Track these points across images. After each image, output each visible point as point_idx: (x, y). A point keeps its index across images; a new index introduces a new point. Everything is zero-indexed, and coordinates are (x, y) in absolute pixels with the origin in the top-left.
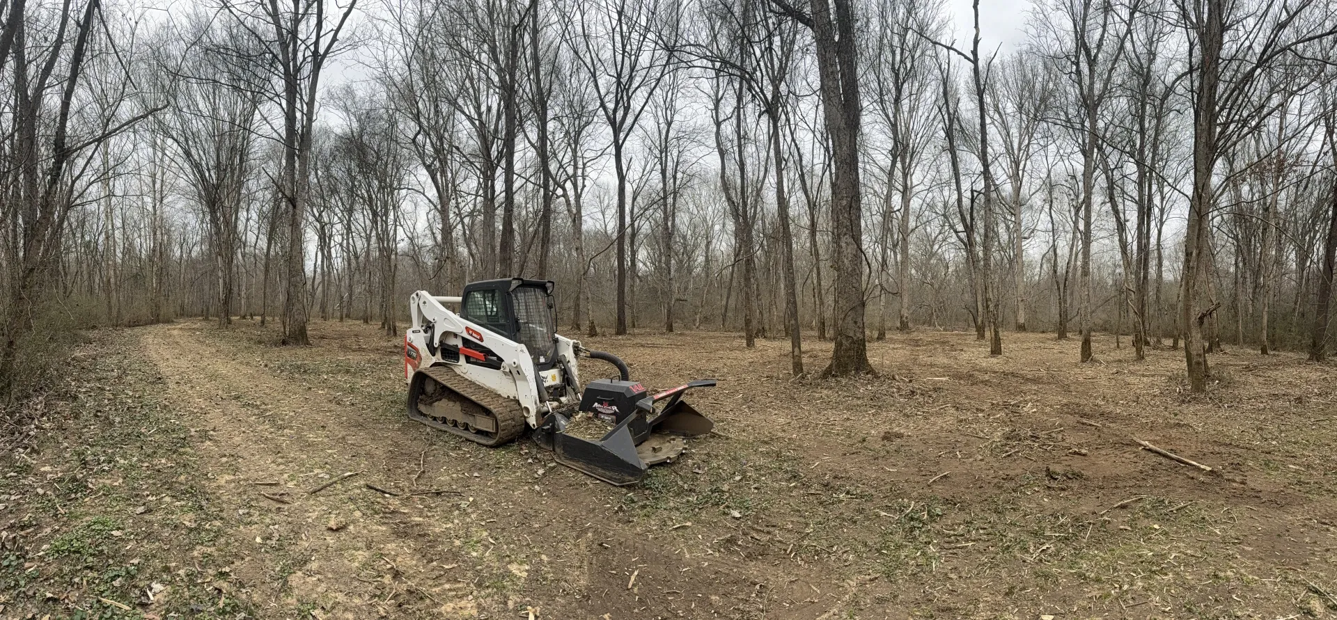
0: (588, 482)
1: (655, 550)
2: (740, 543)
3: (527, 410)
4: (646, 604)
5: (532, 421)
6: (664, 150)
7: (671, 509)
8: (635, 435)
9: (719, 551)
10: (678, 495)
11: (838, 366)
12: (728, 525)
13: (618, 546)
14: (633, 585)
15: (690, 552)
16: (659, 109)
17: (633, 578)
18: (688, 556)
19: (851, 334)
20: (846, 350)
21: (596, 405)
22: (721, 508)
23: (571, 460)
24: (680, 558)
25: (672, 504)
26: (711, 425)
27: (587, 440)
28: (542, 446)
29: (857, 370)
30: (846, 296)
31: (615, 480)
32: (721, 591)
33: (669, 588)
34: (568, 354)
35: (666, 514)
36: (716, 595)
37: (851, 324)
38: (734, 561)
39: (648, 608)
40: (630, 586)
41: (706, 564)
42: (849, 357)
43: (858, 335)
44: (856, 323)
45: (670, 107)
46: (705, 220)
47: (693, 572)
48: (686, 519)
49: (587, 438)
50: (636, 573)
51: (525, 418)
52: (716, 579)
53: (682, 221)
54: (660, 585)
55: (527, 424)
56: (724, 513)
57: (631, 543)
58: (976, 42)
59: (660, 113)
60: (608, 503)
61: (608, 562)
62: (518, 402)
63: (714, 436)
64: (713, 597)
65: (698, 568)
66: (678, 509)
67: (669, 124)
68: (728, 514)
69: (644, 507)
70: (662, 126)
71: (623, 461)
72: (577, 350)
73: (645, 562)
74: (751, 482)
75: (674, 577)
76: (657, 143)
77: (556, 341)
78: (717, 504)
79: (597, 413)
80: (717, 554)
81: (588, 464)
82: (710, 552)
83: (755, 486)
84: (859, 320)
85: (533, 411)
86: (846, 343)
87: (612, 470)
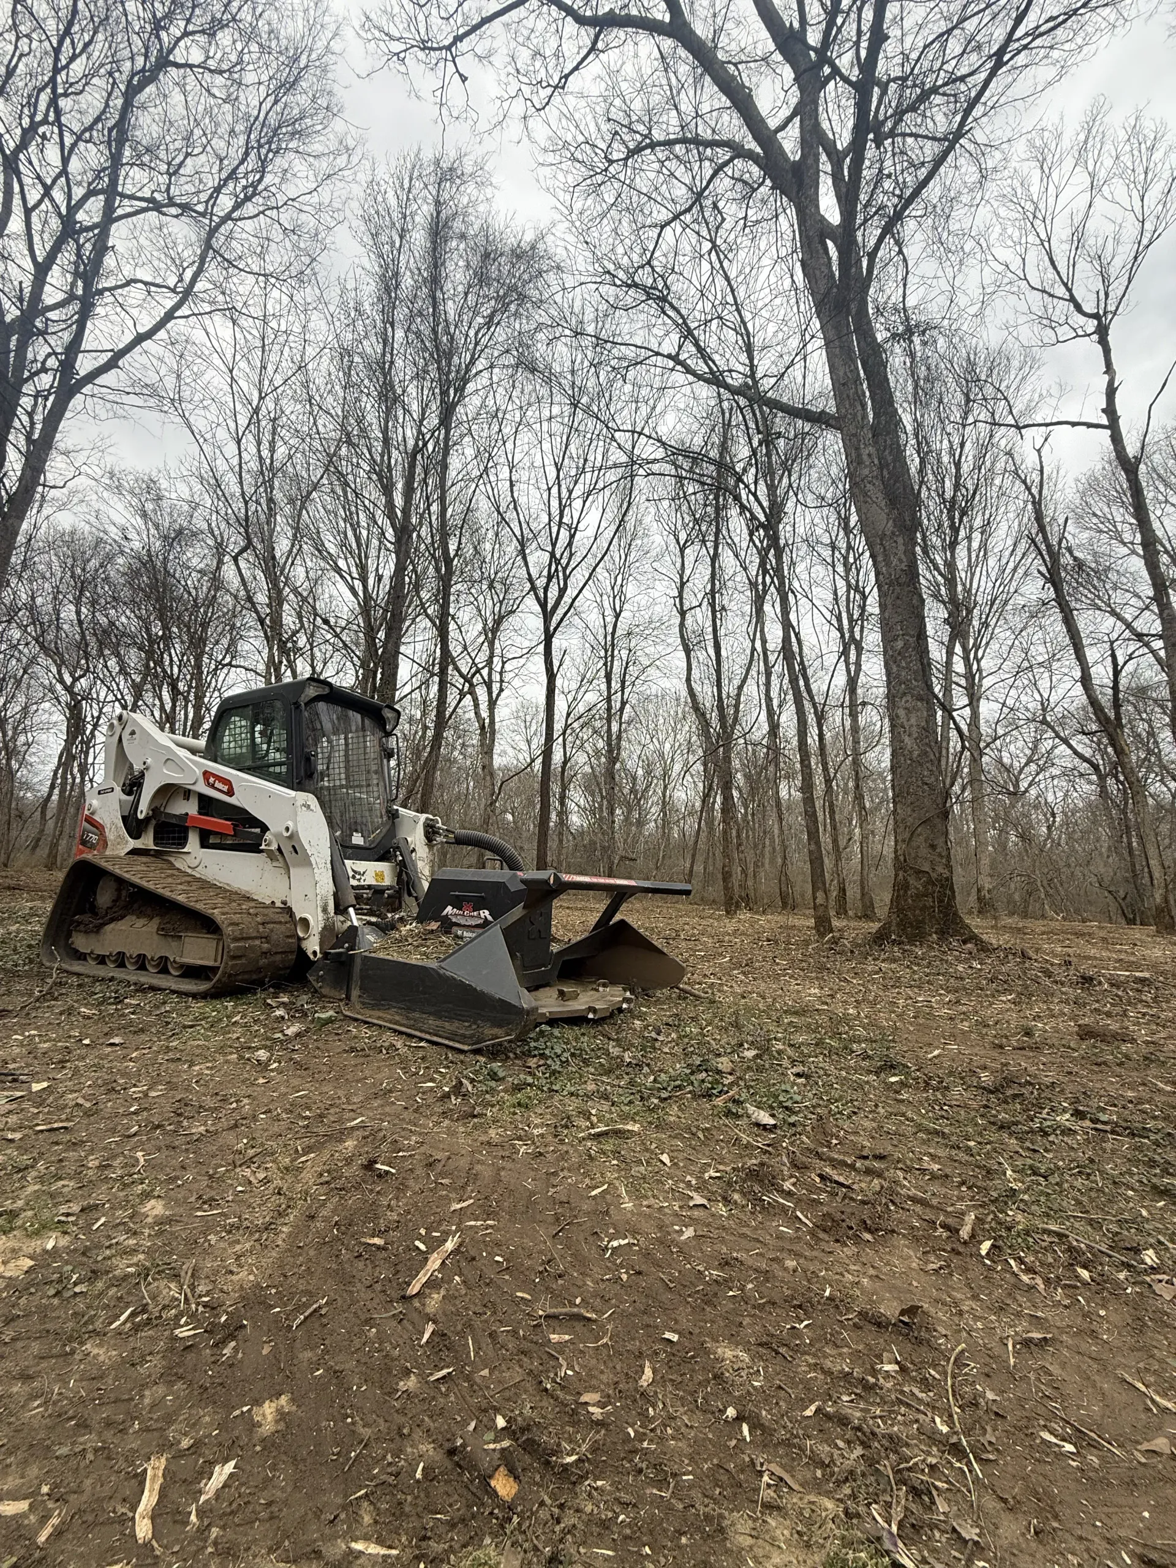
0: (399, 1045)
1: (529, 1184)
2: (787, 1185)
3: (305, 922)
4: (459, 1357)
5: (312, 945)
6: (610, 648)
7: (588, 1096)
8: (525, 967)
9: (726, 1200)
10: (608, 1072)
11: (902, 925)
12: (745, 1138)
13: (421, 1171)
14: (432, 1284)
15: (636, 1194)
16: (605, 597)
17: (434, 1262)
18: (629, 1205)
19: (926, 867)
20: (918, 896)
21: (449, 909)
22: (719, 1102)
23: (373, 1007)
24: (604, 1210)
25: (591, 1087)
26: (681, 971)
27: (414, 962)
28: (324, 991)
29: (943, 934)
30: (910, 799)
31: (463, 1039)
32: (751, 1331)
33: (558, 1298)
34: (416, 838)
35: (572, 1105)
36: (733, 1339)
37: (924, 851)
38: (780, 1236)
39: (463, 1375)
40: (414, 1288)
41: (689, 1233)
42: (924, 908)
43: (940, 869)
44: (933, 847)
45: (619, 594)
46: (662, 755)
47: (647, 1255)
48: (625, 1118)
49: (415, 959)
50: (450, 1245)
51: (300, 939)
52: (726, 1283)
53: (632, 757)
54: (527, 1284)
55: (302, 953)
56: (729, 1113)
57: (464, 1163)
58: (1111, 392)
59: (606, 604)
60: (432, 1080)
61: (372, 1212)
62: (289, 911)
63: (684, 995)
64: (726, 1352)
65: (660, 1241)
66: (605, 1097)
67: (617, 616)
68: (737, 1116)
69: (518, 1088)
70: (608, 619)
71: (482, 994)
72: (430, 832)
73: (488, 1216)
74: (786, 1063)
75: (581, 1262)
76: (601, 638)
77: (394, 815)
78: (708, 1095)
79: (447, 926)
80: (722, 1210)
81: (410, 1009)
82: (699, 1200)
83: (795, 1070)
84: (940, 842)
85: (317, 923)
86: (916, 885)
87: (460, 1018)
